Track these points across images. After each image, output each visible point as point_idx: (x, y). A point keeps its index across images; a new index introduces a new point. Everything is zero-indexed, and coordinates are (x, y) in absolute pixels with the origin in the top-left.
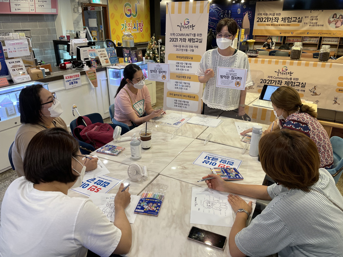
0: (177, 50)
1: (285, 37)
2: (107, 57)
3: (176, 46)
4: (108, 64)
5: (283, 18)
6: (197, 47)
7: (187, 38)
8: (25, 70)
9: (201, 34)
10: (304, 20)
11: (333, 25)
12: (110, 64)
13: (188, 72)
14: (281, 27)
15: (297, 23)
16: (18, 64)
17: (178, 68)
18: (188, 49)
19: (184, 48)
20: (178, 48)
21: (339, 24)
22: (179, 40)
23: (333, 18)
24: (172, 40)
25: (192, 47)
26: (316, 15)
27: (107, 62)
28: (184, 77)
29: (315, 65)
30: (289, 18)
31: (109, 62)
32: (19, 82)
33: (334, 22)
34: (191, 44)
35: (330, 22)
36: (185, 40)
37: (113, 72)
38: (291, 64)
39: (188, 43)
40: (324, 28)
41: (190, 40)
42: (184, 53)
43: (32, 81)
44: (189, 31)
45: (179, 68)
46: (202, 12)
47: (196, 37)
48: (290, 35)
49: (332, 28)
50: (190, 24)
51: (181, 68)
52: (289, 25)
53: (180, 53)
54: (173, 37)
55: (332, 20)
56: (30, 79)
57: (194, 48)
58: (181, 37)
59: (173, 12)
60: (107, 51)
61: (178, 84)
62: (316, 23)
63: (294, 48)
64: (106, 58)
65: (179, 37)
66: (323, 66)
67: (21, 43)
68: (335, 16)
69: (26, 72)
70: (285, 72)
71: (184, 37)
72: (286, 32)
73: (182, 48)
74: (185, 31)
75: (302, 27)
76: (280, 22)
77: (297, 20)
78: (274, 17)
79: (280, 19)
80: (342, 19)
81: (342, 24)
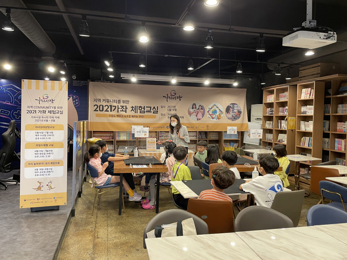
0: (36, 120)
5: (132, 107)
10: (160, 111)
11: (193, 117)
15: (152, 114)
18: (49, 119)
19: (44, 119)
22: (37, 112)
23: (193, 108)
25: (53, 117)
30: (140, 107)
33: (195, 114)
35: (190, 114)
36: (44, 112)
39: (48, 114)
41: (50, 112)
45: (40, 137)
46: (61, 90)
47: (57, 109)
50: (49, 99)
51: (42, 137)
53: (39, 123)
54: (31, 109)
55: (192, 110)
61: (39, 153)
68: (194, 106)
71: (44, 109)
73: (41, 119)
76: (129, 112)
77: (152, 111)
78: (119, 105)
79: (129, 109)
80: (202, 110)
81: (203, 115)
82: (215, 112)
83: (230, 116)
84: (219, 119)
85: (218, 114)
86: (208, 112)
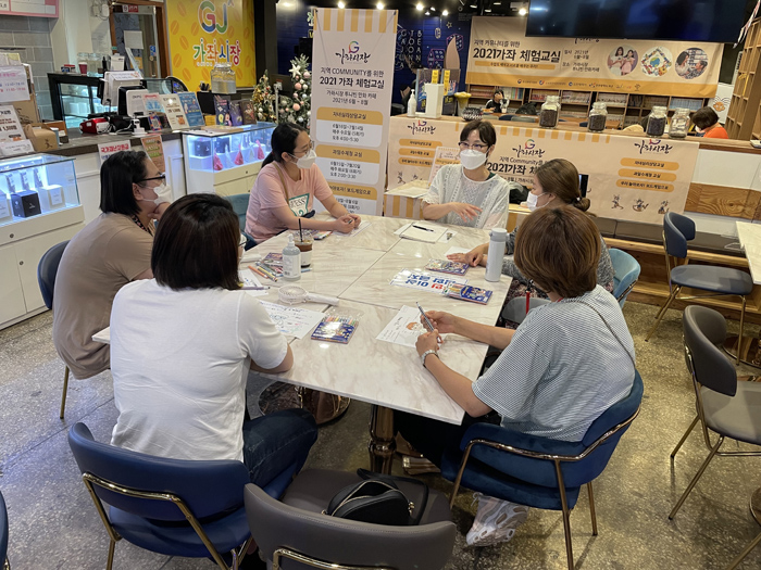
0: (336, 100)
1: (527, 90)
2: (182, 113)
3: (333, 93)
4: (183, 127)
5: (523, 52)
6: (375, 96)
7: (355, 78)
8: (19, 130)
9: (382, 73)
10: (564, 58)
11: (616, 68)
12: (188, 126)
13: (356, 143)
14: (520, 69)
15: (549, 62)
16: (7, 116)
17: (336, 135)
18: (357, 99)
19: (349, 97)
20: (336, 96)
21: (628, 66)
22: (338, 81)
23: (617, 55)
24: (325, 81)
25: (364, 95)
26: (585, 49)
27: (182, 123)
28: (349, 153)
29: (582, 138)
30: (534, 52)
31: (186, 122)
32: (10, 154)
33: (620, 65)
34: (363, 89)
35: (610, 64)
36: (350, 82)
37: (196, 143)
38: (541, 135)
39: (356, 87)
40: (600, 76)
41: (360, 82)
42: (349, 107)
43: (35, 152)
44: (359, 65)
45: (340, 135)
46: (384, 31)
47: (373, 77)
48: (537, 86)
49: (614, 74)
50: (359, 53)
51: (344, 135)
52: (536, 66)
53: (341, 106)
54: (327, 75)
55: (614, 58)
56: (32, 150)
57: (368, 98)
58: (343, 76)
59: (327, 27)
60: (181, 98)
61: (338, 167)
62: (586, 64)
63: (545, 106)
64: (179, 113)
65: (338, 76)
66: (595, 139)
67: (14, 74)
68: (620, 52)
69: (23, 135)
70: (530, 149)
71: (349, 76)
72: (529, 79)
73: (344, 97)
74: (349, 65)
75: (561, 71)
76: (518, 60)
77: (550, 58)
78: (506, 49)
79: (519, 54)
80: (633, 59)
81: (633, 67)
82: (656, 62)
84: (660, 73)
85: (660, 65)
86: (643, 61)
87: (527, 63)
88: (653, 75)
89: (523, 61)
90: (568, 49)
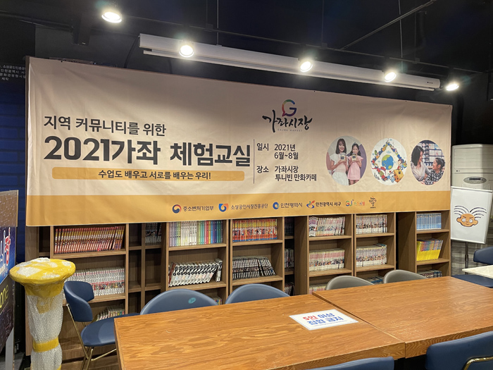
5: (176, 147)
10: (258, 158)
15: (231, 167)
23: (338, 152)
26: (290, 142)
30: (199, 147)
33: (343, 167)
35: (331, 167)
55: (336, 158)
68: (341, 147)
76: (167, 163)
77: (233, 158)
78: (134, 139)
79: (165, 153)
80: (360, 158)
81: (362, 170)
82: (388, 162)
83: (421, 171)
84: (397, 179)
85: (395, 167)
87: (187, 168)
88: (388, 182)
89: (177, 165)
90: (263, 142)
